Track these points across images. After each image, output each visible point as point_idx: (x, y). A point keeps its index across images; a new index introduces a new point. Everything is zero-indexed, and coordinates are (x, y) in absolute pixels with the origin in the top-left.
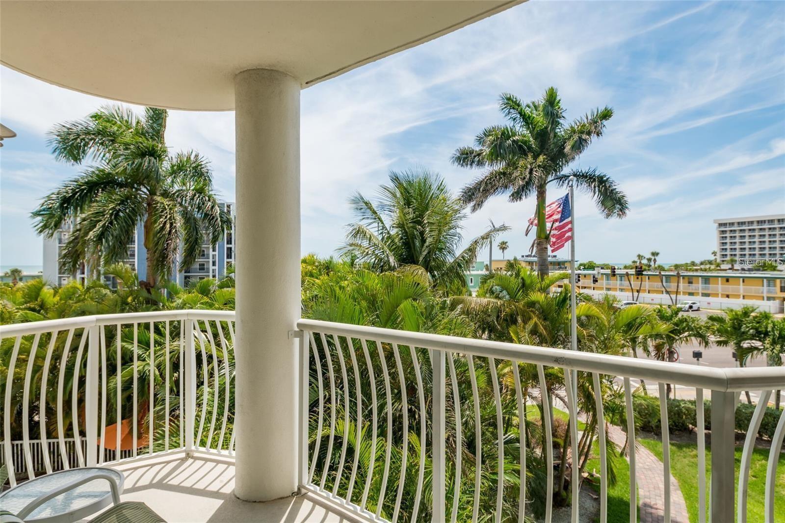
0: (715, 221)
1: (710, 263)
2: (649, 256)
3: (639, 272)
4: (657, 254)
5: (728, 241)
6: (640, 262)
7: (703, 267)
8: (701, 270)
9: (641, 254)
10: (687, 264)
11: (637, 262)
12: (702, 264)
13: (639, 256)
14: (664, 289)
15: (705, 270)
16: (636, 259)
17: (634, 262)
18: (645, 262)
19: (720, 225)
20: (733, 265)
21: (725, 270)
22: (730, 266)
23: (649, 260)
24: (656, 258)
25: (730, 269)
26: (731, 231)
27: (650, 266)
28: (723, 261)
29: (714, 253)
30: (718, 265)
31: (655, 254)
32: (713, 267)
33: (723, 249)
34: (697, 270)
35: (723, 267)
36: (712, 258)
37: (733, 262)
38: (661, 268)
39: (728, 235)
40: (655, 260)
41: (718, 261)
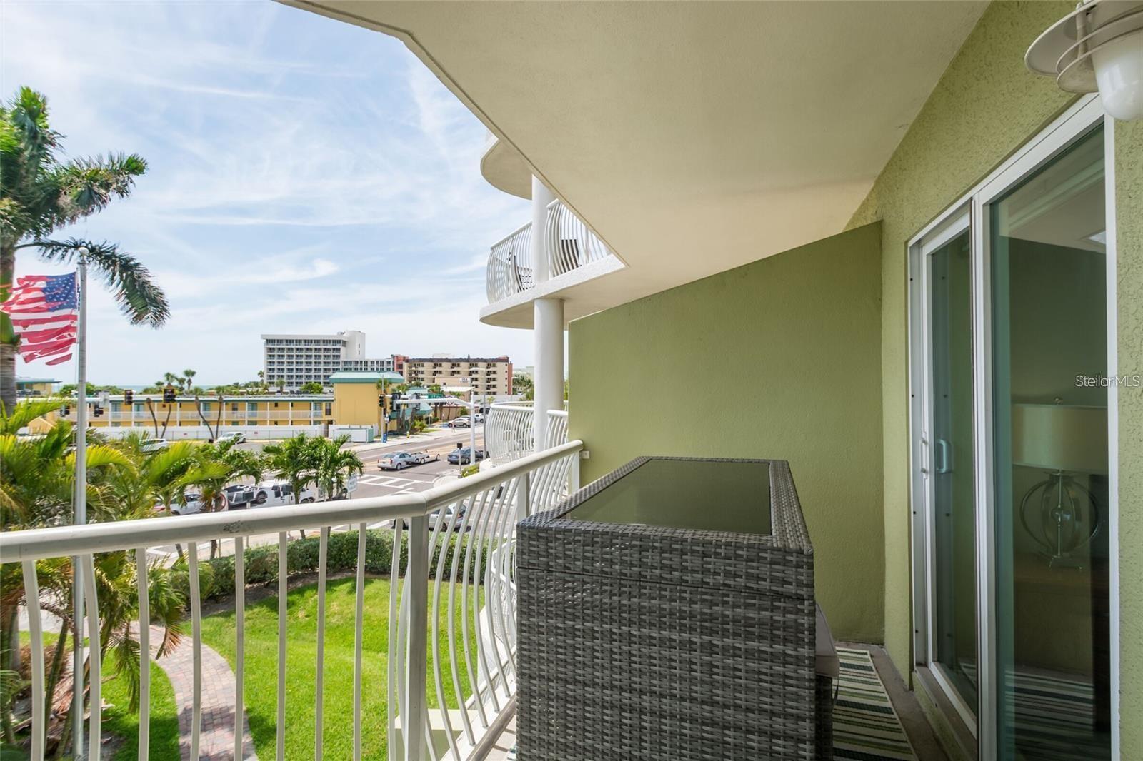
0: (263, 337)
1: (256, 384)
2: (181, 375)
3: (170, 397)
4: (193, 373)
5: (276, 360)
6: (169, 384)
7: (250, 390)
8: (248, 393)
9: (172, 372)
10: (229, 386)
11: (162, 384)
12: (247, 386)
13: (168, 375)
14: (201, 420)
15: (252, 394)
16: (163, 379)
17: (159, 384)
18: (175, 383)
19: (268, 341)
20: (281, 388)
21: (274, 393)
22: (279, 389)
23: (182, 381)
24: (192, 378)
25: (278, 392)
26: (279, 349)
27: (182, 389)
28: (270, 383)
29: (261, 374)
30: (266, 388)
31: (190, 373)
32: (260, 390)
33: (270, 369)
34: (242, 394)
35: (272, 389)
36: (258, 379)
37: (281, 384)
38: (198, 391)
39: (276, 353)
40: (189, 381)
41: (265, 383)
